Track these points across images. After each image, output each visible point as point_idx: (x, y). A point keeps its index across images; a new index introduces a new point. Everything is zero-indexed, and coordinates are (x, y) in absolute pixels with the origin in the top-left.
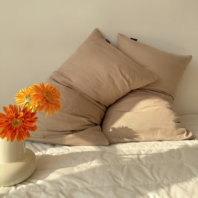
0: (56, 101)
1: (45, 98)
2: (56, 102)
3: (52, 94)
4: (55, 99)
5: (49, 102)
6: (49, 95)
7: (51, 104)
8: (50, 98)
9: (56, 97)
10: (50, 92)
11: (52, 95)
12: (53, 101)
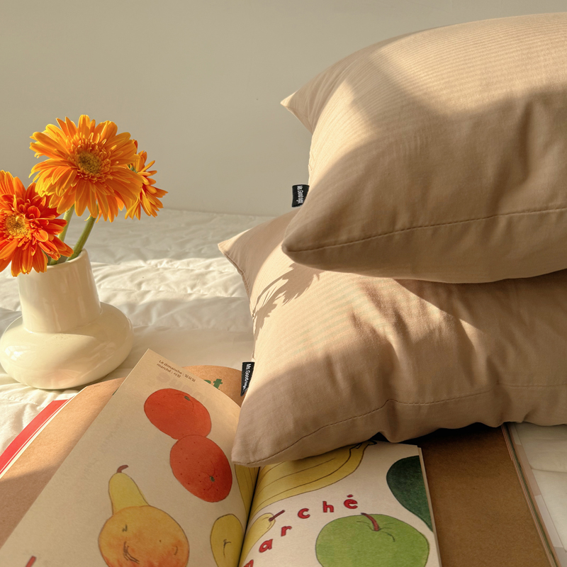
1: (71, 171)
3: (100, 151)
8: (96, 165)
9: (113, 162)
11: (102, 157)
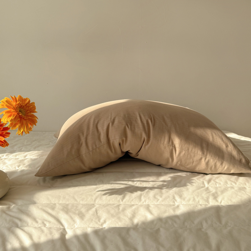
0: (30, 116)
1: (18, 114)
2: (30, 118)
3: (26, 108)
4: (29, 114)
5: (23, 118)
6: (22, 110)
7: (26, 120)
8: (24, 113)
9: (30, 112)
10: (24, 106)
11: (26, 110)
12: (27, 117)
